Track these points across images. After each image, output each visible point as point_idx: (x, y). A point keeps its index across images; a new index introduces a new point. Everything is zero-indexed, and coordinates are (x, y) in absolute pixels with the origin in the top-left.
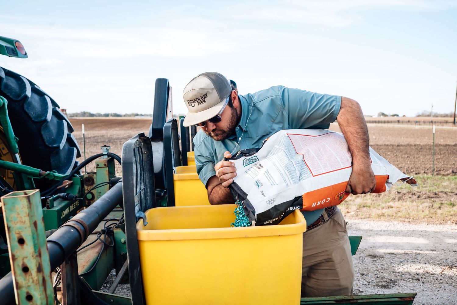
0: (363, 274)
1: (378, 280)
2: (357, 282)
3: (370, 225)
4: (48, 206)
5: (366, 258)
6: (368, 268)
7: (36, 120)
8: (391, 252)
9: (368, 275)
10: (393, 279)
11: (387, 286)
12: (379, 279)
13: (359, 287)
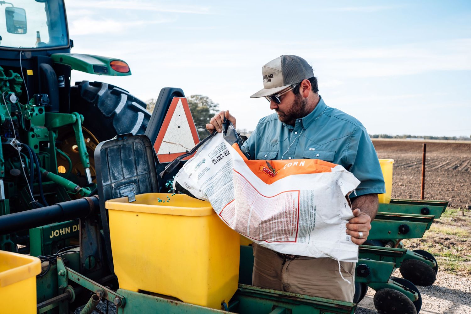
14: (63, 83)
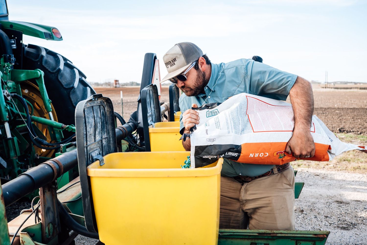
0: (327, 217)
1: (339, 223)
2: (320, 223)
3: (344, 176)
4: (61, 151)
5: (333, 204)
6: (332, 212)
7: (67, 87)
8: (358, 200)
9: (331, 218)
10: (353, 223)
11: (347, 228)
12: (341, 221)
13: (321, 227)
14: (15, 45)
